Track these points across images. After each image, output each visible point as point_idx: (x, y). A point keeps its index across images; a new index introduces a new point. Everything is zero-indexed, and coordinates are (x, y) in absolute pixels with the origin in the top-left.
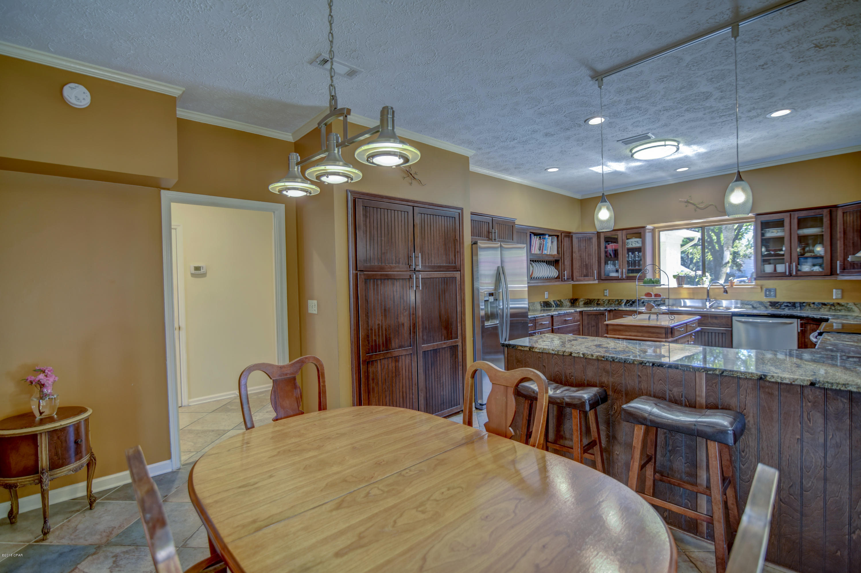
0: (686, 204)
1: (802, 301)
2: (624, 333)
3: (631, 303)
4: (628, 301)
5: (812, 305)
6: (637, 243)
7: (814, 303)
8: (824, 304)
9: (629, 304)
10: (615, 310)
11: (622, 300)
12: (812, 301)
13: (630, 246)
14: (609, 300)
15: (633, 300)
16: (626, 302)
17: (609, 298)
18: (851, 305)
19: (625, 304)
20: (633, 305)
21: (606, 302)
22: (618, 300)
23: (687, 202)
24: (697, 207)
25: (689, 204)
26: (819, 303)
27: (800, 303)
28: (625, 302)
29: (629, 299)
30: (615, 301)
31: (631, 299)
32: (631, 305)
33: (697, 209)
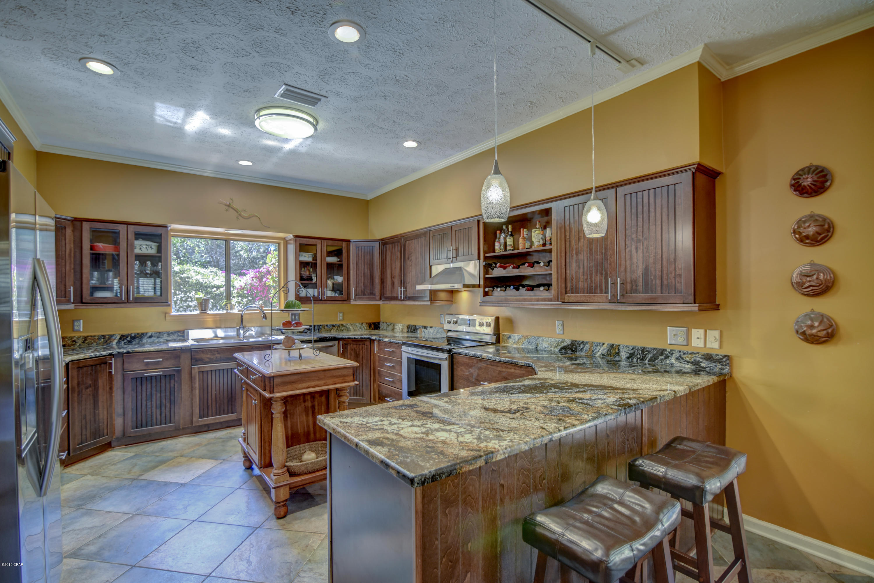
0: (227, 207)
1: (319, 324)
2: (300, 386)
3: (129, 339)
4: (123, 337)
5: (326, 327)
6: (149, 249)
7: (327, 326)
8: (333, 326)
9: (125, 341)
10: (128, 352)
11: (111, 336)
12: (326, 324)
13: (137, 251)
14: (85, 338)
15: (133, 335)
16: (120, 338)
17: (86, 334)
18: (349, 326)
19: (119, 342)
20: (134, 343)
21: (80, 342)
22: (104, 337)
23: (229, 206)
24: (240, 215)
25: (230, 209)
26: (330, 325)
27: (318, 326)
28: (118, 338)
29: (125, 333)
30: (99, 339)
31: (130, 332)
32: (130, 342)
33: (240, 217)
